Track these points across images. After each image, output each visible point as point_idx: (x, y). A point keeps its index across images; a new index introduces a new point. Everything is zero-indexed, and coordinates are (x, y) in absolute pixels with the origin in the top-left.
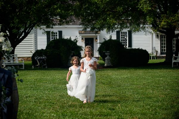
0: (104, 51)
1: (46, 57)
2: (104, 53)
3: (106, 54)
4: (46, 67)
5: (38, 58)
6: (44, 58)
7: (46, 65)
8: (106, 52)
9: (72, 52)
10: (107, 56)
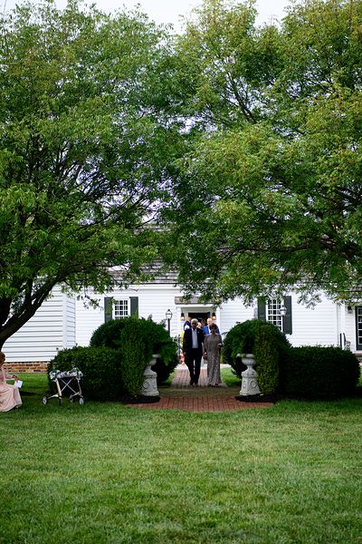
0: (238, 355)
1: (80, 372)
2: (240, 359)
3: (245, 361)
4: (81, 401)
5: (59, 376)
6: (75, 374)
7: (79, 393)
8: (245, 357)
9: (154, 356)
10: (246, 368)
